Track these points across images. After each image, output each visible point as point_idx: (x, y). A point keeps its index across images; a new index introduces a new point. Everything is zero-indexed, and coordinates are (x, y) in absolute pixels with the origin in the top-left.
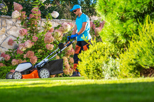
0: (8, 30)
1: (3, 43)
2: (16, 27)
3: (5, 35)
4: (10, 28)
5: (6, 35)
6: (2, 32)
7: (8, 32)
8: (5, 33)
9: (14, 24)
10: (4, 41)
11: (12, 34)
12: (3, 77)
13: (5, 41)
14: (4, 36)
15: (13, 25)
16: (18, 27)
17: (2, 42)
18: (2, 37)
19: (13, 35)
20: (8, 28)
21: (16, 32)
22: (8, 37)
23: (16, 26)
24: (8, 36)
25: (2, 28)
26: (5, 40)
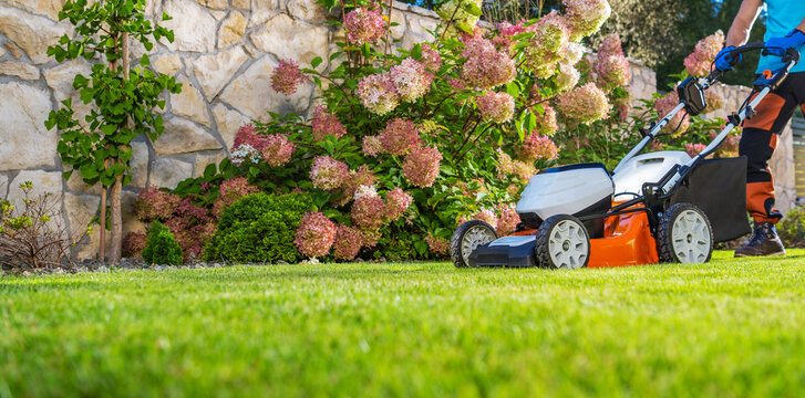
0: (258, 28)
1: (233, 85)
2: (289, 21)
3: (243, 47)
4: (266, 22)
5: (246, 51)
6: (231, 33)
7: (257, 38)
8: (243, 40)
9: (283, 7)
10: (235, 76)
11: (272, 50)
12: (260, 250)
13: (240, 78)
14: (238, 53)
15: (279, 7)
16: (297, 21)
17: (227, 81)
18: (229, 58)
19: (275, 56)
20: (256, 18)
21: (291, 43)
22: (254, 60)
23: (292, 17)
24: (256, 56)
25: (232, 15)
26: (241, 71)
